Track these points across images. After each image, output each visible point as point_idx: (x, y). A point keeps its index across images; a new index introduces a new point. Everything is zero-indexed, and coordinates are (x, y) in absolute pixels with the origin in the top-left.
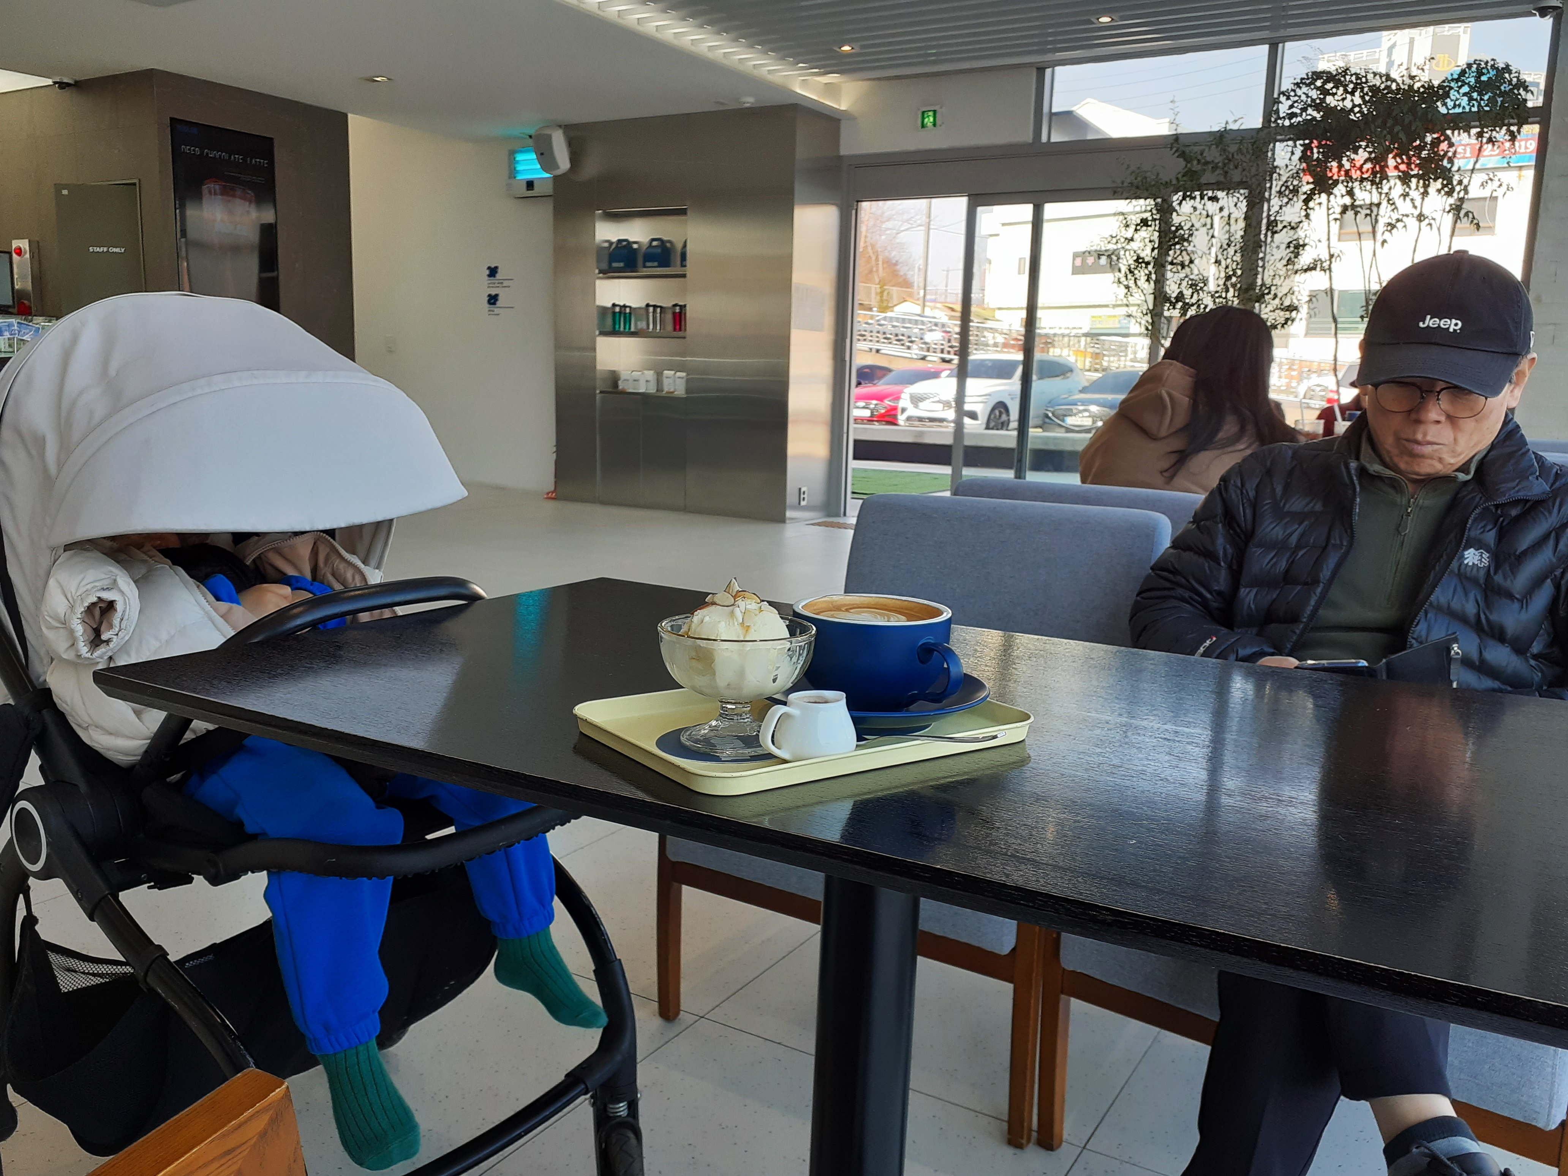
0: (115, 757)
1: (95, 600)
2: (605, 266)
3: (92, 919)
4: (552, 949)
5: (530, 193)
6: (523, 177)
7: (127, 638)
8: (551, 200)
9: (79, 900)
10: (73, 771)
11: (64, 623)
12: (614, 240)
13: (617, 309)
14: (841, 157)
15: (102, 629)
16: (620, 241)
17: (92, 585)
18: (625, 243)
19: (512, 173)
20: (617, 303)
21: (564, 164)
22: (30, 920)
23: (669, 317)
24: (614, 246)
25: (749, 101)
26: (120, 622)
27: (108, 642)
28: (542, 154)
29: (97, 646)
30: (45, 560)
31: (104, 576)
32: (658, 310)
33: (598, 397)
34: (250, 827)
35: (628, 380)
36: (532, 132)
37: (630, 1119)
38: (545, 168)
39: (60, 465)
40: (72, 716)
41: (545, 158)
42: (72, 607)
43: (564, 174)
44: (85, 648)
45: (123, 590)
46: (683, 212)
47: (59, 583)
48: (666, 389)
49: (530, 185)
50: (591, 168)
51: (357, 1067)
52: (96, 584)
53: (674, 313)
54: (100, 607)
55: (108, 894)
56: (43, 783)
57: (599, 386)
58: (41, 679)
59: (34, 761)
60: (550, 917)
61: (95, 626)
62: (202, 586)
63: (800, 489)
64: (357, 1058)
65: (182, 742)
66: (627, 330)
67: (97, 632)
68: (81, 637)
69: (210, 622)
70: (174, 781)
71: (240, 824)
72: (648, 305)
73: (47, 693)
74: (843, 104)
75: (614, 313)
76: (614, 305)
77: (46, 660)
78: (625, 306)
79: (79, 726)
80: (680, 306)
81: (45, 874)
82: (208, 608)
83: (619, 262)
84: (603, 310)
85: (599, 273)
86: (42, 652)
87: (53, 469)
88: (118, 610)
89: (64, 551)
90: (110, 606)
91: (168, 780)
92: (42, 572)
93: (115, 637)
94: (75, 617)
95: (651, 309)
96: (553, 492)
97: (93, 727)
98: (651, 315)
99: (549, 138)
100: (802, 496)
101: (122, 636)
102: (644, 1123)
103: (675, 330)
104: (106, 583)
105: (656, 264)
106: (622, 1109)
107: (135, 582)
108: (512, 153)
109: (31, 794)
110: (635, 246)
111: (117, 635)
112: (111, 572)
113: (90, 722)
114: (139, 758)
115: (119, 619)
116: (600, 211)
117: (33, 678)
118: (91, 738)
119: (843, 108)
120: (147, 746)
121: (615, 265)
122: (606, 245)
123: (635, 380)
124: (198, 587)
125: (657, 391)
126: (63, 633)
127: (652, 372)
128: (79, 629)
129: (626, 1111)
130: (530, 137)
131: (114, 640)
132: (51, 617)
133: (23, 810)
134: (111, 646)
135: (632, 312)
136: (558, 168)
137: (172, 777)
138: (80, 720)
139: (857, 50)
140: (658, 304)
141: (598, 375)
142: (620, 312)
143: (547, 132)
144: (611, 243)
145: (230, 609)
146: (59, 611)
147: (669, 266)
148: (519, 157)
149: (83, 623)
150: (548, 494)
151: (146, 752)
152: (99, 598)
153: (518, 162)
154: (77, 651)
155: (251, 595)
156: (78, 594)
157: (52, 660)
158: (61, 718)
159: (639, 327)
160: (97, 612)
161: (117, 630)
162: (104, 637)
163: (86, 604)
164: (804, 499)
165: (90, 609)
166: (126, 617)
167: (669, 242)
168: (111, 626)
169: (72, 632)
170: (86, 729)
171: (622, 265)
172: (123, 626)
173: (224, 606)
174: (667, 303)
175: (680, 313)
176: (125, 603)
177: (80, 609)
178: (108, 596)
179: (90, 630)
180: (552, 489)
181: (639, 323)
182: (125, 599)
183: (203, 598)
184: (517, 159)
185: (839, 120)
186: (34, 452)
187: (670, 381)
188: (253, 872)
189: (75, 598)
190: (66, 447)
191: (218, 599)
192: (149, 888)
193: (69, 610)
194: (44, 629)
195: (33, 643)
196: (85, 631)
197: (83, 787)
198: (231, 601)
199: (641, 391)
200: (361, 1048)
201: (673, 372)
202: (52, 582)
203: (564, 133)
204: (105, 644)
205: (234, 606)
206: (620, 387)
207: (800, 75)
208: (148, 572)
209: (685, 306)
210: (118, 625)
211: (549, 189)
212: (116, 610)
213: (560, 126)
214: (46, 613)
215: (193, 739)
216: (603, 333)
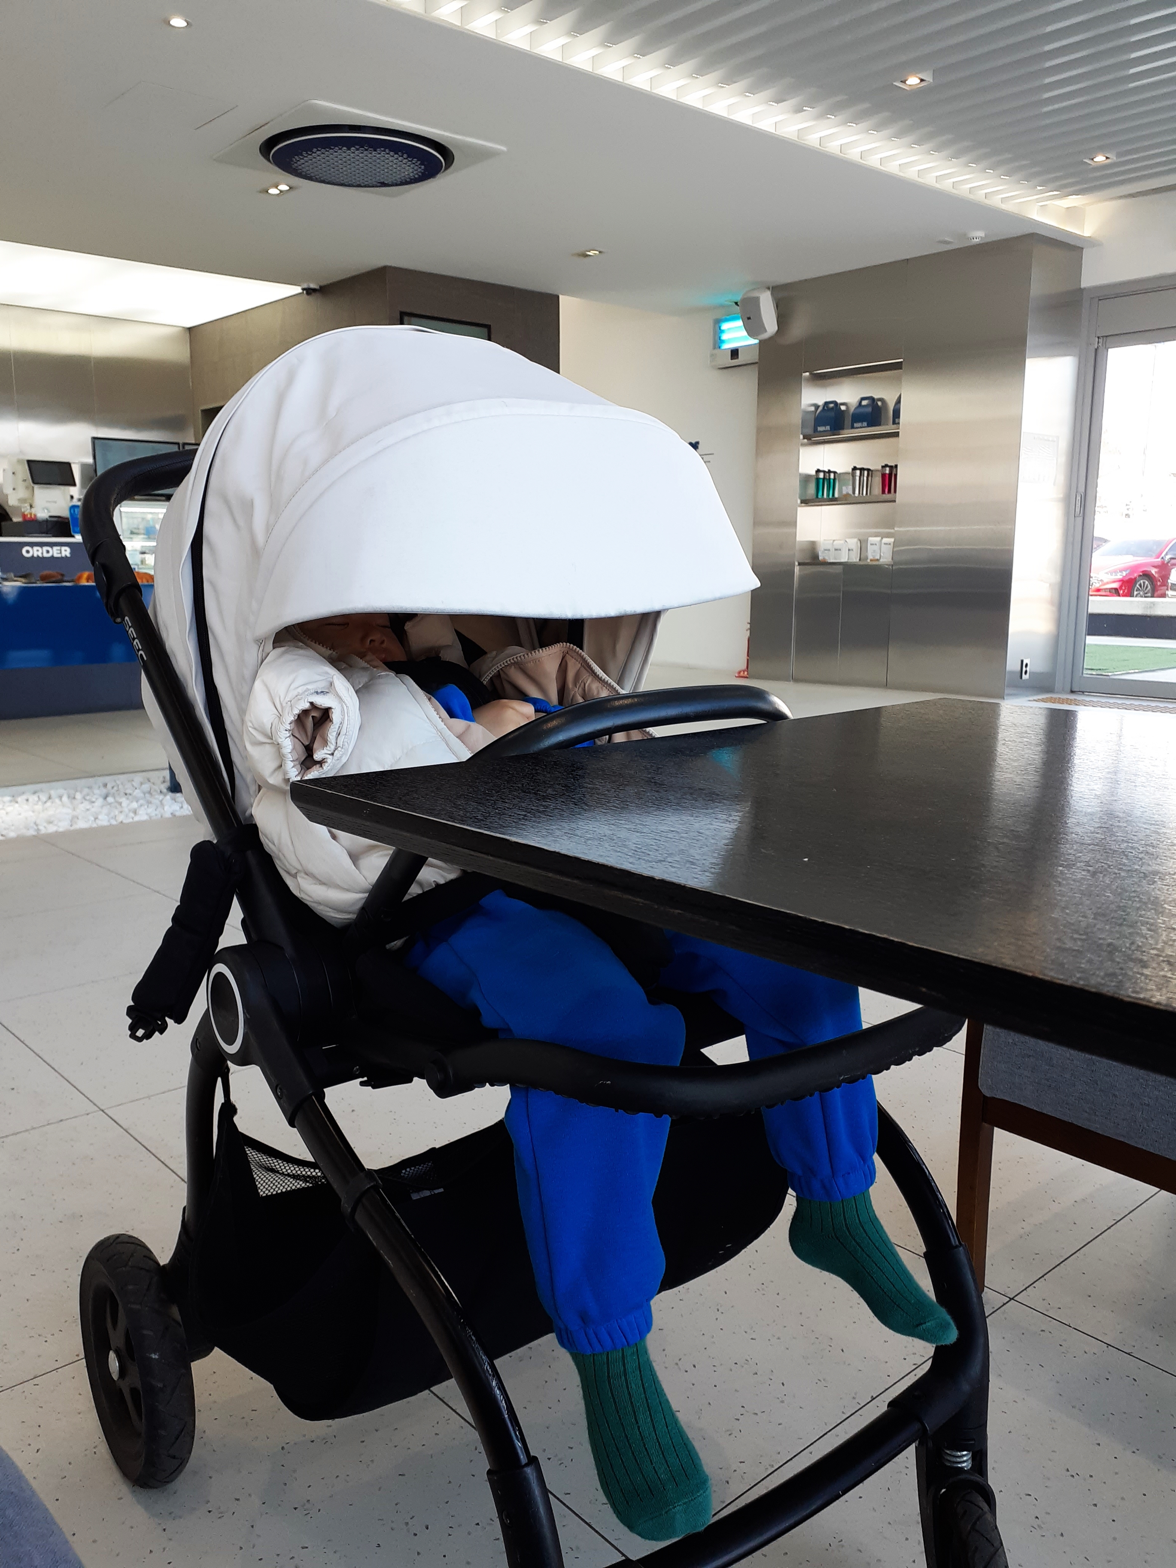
0: (328, 914)
1: (307, 706)
2: (809, 431)
3: (292, 1124)
4: (874, 1221)
5: (735, 362)
6: (728, 346)
7: (344, 760)
8: (756, 368)
9: (278, 1098)
10: (279, 932)
11: (271, 738)
12: (821, 403)
13: (821, 475)
14: (1081, 290)
15: (315, 746)
16: (826, 403)
17: (305, 688)
18: (832, 405)
19: (717, 342)
20: (821, 469)
21: (771, 325)
22: (229, 1109)
23: (877, 481)
24: (820, 409)
25: (978, 236)
26: (337, 739)
27: (321, 763)
28: (749, 318)
29: (308, 768)
30: (252, 654)
31: (318, 678)
32: (866, 472)
33: (797, 569)
34: (489, 1019)
35: (829, 550)
36: (738, 298)
37: (977, 1478)
38: (751, 333)
39: (269, 530)
40: (280, 860)
41: (752, 324)
42: (280, 716)
43: (771, 338)
44: (294, 769)
45: (341, 694)
46: (898, 366)
47: (266, 686)
48: (870, 557)
49: (735, 353)
50: (799, 329)
51: (623, 1378)
52: (309, 687)
53: (883, 475)
54: (313, 717)
55: (312, 1094)
56: (246, 942)
57: (798, 557)
58: (247, 813)
59: (236, 913)
60: (870, 1177)
61: (307, 743)
62: (432, 698)
63: (1022, 661)
64: (624, 1365)
65: (407, 897)
66: (831, 496)
67: (309, 750)
68: (290, 756)
69: (443, 743)
70: (395, 948)
71: (475, 1013)
72: (855, 469)
73: (252, 829)
74: (1086, 229)
75: (818, 479)
76: (818, 471)
77: (253, 788)
78: (829, 472)
79: (288, 873)
80: (891, 467)
81: (243, 1059)
82: (441, 725)
83: (825, 425)
84: (806, 479)
85: (804, 438)
86: (249, 779)
87: (260, 538)
88: (335, 720)
89: (274, 648)
90: (323, 717)
91: (388, 947)
92: (248, 673)
93: (330, 757)
94: (282, 728)
95: (858, 472)
96: (744, 671)
97: (303, 875)
98: (858, 478)
99: (756, 300)
100: (1024, 669)
101: (338, 755)
102: (994, 1480)
103: (883, 492)
104: (320, 686)
105: (865, 424)
106: (965, 1459)
107: (357, 692)
108: (718, 322)
109: (233, 954)
110: (843, 408)
111: (332, 754)
112: (327, 673)
113: (299, 868)
114: (354, 916)
115: (335, 734)
116: (808, 374)
117: (239, 812)
118: (299, 886)
119: (1085, 235)
120: (364, 900)
121: (820, 429)
122: (813, 409)
123: (836, 550)
124: (429, 699)
125: (860, 560)
126: (269, 749)
127: (856, 540)
128: (288, 745)
129: (970, 1461)
130: (736, 303)
131: (329, 761)
132: (255, 729)
133: (220, 975)
134: (324, 768)
135: (836, 477)
136: (766, 331)
137: (393, 944)
138: (287, 864)
139: (1113, 158)
140: (865, 467)
141: (797, 547)
142: (824, 479)
143: (755, 294)
144: (817, 407)
145: (469, 727)
146: (265, 721)
147: (880, 425)
148: (725, 326)
149: (292, 737)
150: (739, 672)
151: (363, 909)
152: (312, 703)
153: (722, 331)
154: (285, 773)
155: (489, 712)
156: (288, 699)
157: (260, 788)
158: (267, 861)
159: (844, 492)
160: (309, 723)
161: (333, 747)
162: (317, 756)
163: (297, 712)
164: (1026, 672)
165: (301, 719)
166: (343, 731)
167: (881, 400)
168: (325, 743)
169: (278, 747)
170: (295, 876)
171: (828, 428)
172: (340, 743)
173: (460, 724)
174: (875, 465)
175: (890, 474)
176: (343, 711)
177: (290, 717)
178: (323, 701)
179: (301, 749)
180: (744, 667)
181: (844, 488)
182: (342, 706)
183: (435, 713)
184: (722, 328)
185: (1081, 249)
186: (241, 523)
187: (876, 548)
188: (492, 1085)
189: (284, 705)
190: (275, 507)
191: (452, 715)
192: (362, 1084)
193: (277, 719)
194: (249, 747)
195: (240, 768)
196: (294, 748)
197: (289, 951)
198: (466, 717)
199: (843, 560)
200: (629, 1351)
201: (879, 539)
202: (258, 684)
203: (772, 294)
204: (318, 766)
205: (473, 725)
206: (821, 558)
207: (1038, 201)
208: (370, 681)
209: (896, 466)
210: (333, 742)
211: (754, 357)
212: (331, 721)
213: (769, 288)
214: (250, 724)
215: (419, 895)
216: (805, 502)
